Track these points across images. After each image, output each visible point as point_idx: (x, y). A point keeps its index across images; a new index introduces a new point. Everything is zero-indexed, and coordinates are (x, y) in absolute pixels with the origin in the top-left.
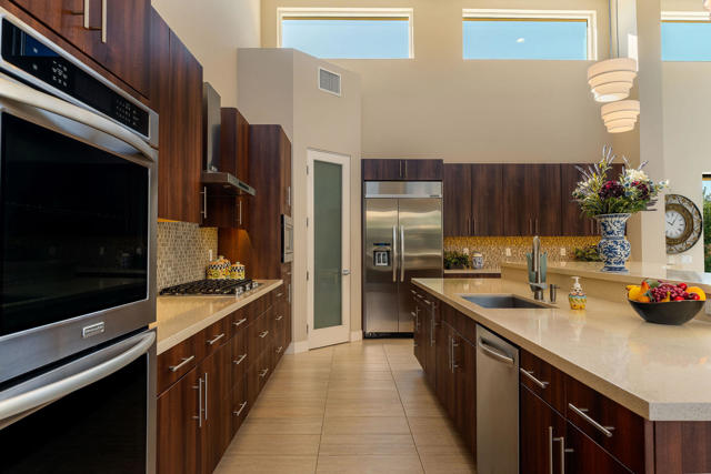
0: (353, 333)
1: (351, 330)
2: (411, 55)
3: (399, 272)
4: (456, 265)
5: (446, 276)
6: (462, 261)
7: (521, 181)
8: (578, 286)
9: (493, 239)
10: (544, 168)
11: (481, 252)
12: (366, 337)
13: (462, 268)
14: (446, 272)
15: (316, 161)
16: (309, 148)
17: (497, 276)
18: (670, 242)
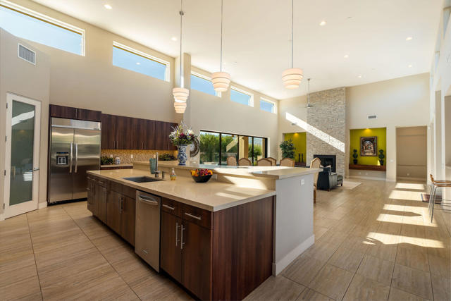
0: (40, 204)
1: (39, 202)
2: (83, 54)
3: (73, 167)
4: (107, 162)
5: (102, 169)
6: (110, 161)
7: (139, 126)
8: (173, 171)
9: (125, 151)
10: (149, 121)
11: (120, 157)
12: (49, 205)
13: (109, 164)
14: (102, 166)
15: (14, 101)
16: (8, 92)
17: (131, 167)
18: (191, 153)
